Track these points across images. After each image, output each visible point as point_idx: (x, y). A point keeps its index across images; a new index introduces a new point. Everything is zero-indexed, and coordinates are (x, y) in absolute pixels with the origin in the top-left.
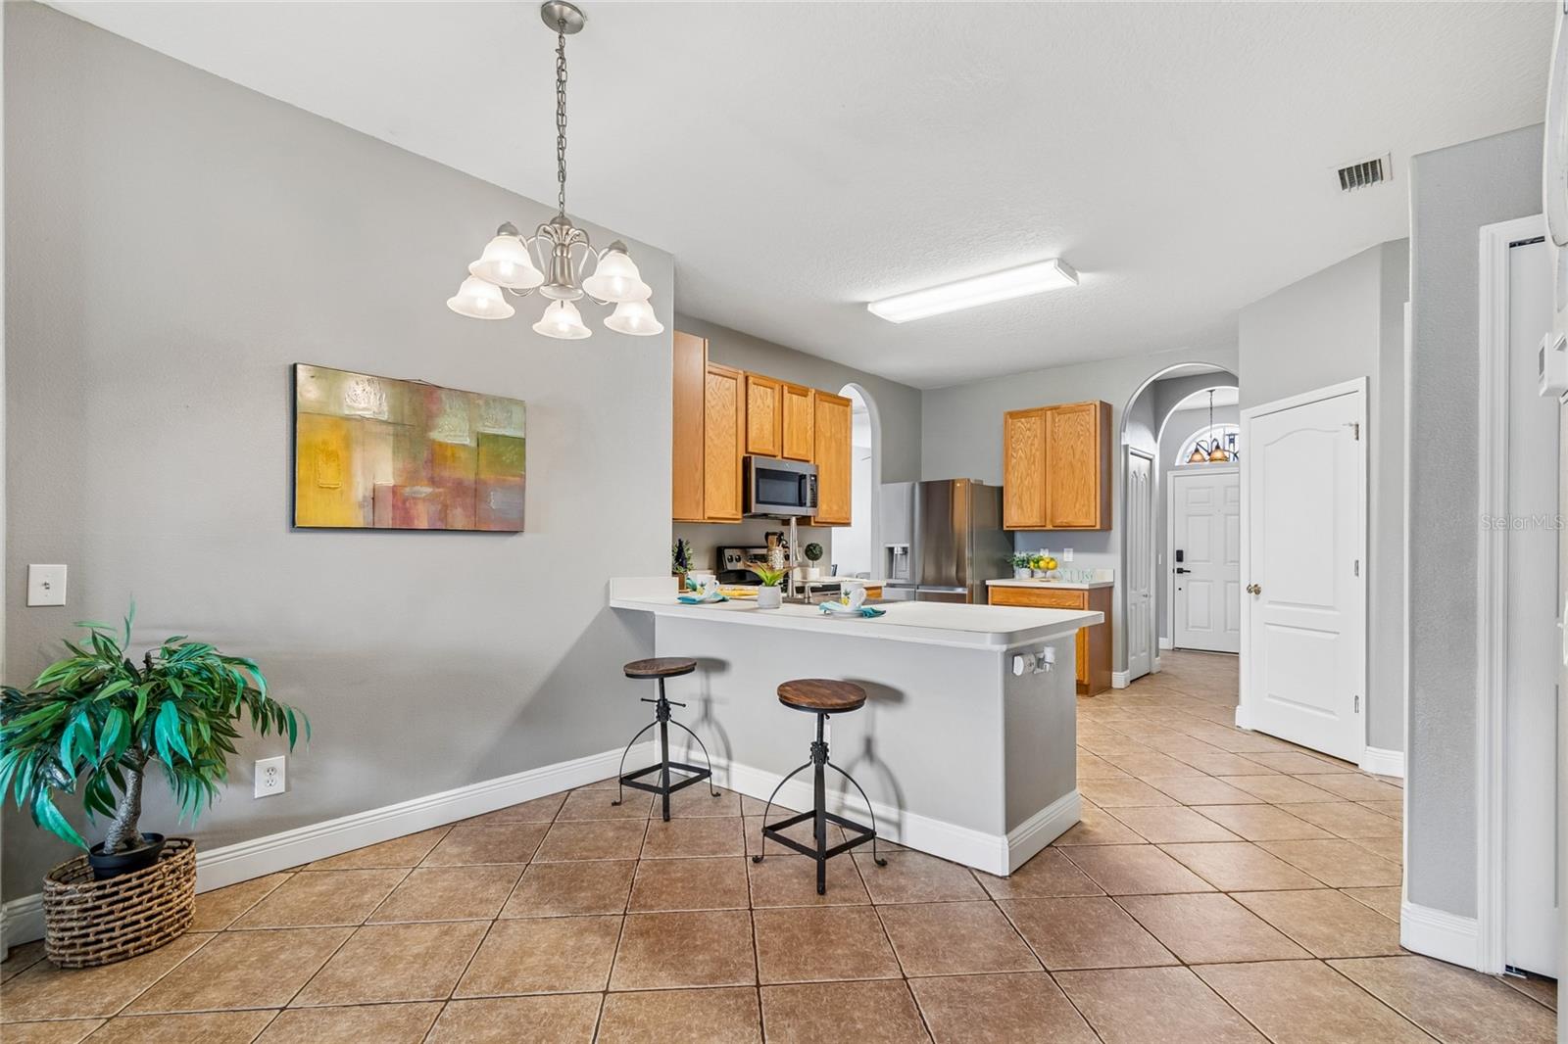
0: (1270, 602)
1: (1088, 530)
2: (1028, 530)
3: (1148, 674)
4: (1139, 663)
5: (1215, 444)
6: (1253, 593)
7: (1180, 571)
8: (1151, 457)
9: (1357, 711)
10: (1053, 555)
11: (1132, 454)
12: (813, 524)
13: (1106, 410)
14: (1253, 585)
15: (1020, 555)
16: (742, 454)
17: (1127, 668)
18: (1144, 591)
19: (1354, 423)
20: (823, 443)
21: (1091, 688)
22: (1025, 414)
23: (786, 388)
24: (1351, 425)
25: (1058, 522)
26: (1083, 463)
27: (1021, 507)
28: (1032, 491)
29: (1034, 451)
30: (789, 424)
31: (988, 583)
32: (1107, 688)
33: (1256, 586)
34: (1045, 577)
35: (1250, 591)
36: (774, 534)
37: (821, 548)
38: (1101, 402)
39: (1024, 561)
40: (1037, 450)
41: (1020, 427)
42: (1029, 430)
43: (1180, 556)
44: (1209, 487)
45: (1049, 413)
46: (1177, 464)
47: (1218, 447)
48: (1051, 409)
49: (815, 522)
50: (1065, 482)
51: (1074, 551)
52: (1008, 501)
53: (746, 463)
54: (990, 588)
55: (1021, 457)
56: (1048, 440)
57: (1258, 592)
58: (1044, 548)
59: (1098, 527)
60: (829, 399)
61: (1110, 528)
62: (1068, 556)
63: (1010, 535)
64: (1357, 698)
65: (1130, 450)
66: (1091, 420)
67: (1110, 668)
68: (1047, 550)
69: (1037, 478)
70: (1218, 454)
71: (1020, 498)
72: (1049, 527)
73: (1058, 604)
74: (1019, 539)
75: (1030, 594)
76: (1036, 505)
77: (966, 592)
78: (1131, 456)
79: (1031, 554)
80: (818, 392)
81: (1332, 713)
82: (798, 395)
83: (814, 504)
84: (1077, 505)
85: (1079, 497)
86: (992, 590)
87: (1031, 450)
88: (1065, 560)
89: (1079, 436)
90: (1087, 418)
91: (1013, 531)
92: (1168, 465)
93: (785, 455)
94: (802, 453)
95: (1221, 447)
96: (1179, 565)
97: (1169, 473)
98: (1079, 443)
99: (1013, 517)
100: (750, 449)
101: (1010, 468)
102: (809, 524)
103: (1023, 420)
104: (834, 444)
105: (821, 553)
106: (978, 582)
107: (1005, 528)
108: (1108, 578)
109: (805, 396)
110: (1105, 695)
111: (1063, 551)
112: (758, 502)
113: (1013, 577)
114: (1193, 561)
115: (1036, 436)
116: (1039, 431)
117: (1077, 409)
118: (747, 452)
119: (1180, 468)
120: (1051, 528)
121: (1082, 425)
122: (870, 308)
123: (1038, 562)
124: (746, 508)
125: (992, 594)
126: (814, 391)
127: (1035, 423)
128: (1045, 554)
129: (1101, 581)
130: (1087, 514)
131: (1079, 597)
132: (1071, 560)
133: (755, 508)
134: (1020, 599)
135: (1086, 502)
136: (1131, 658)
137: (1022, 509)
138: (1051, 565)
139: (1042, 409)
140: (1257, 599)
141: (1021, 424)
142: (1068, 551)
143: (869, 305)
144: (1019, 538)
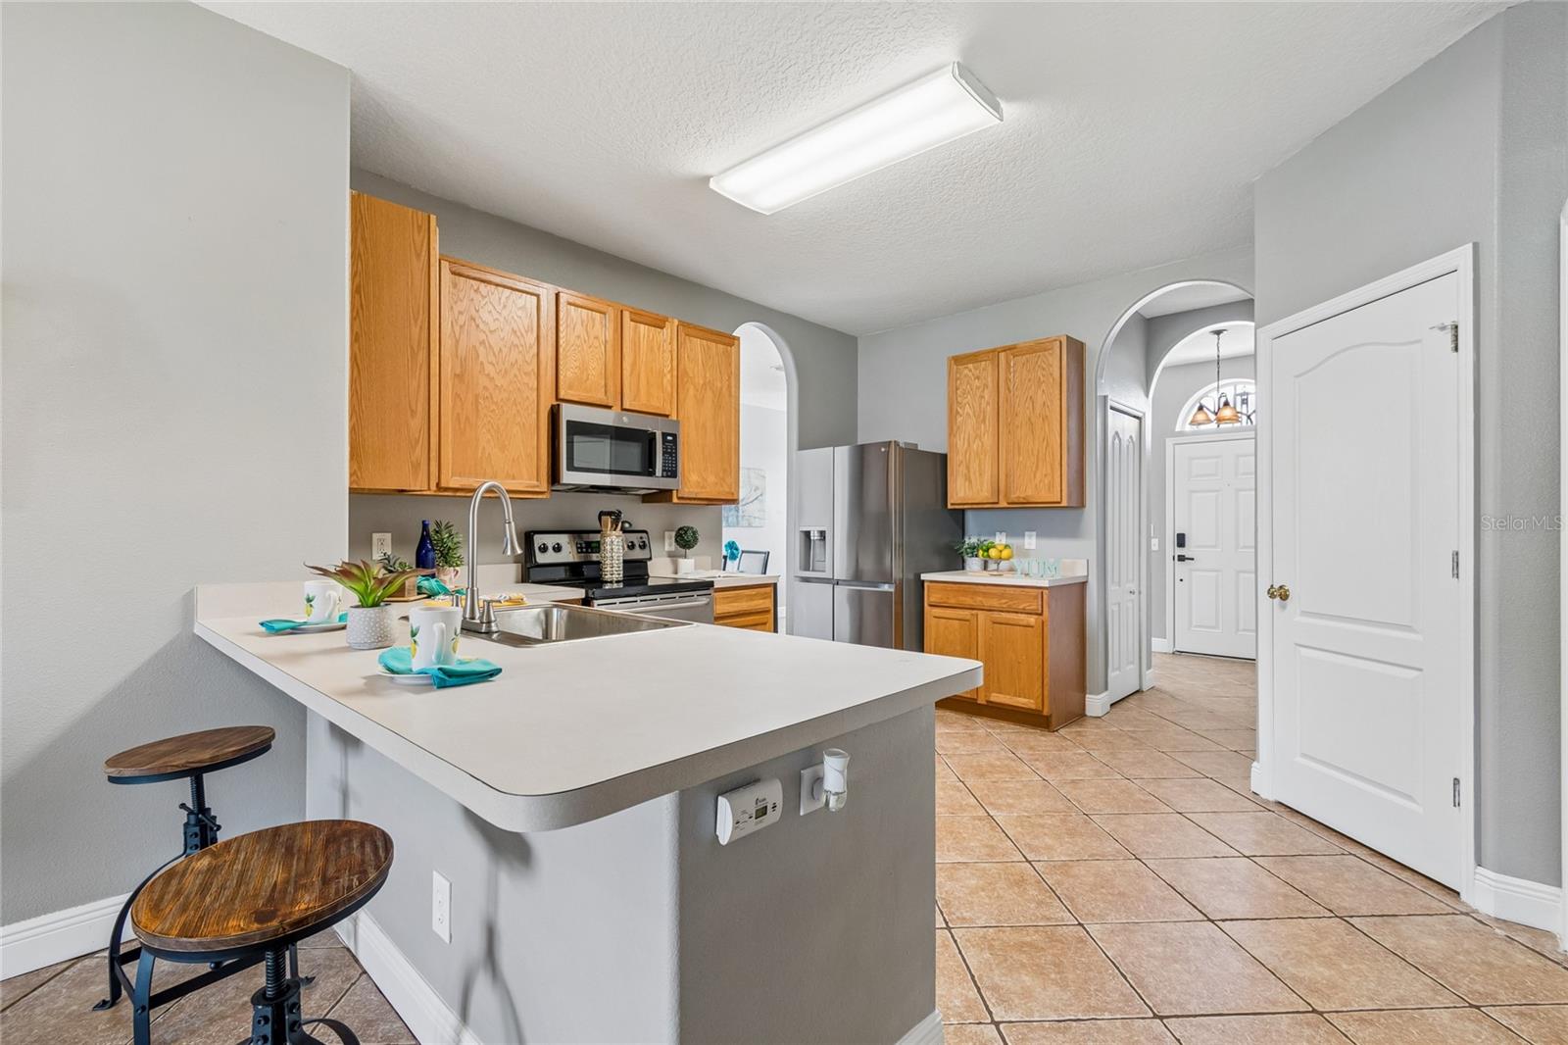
0: (1304, 613)
1: (1053, 507)
2: (979, 508)
3: (1137, 692)
4: (1122, 680)
5: (1223, 400)
6: (1278, 598)
7: (1182, 558)
8: (1140, 415)
9: (1456, 804)
10: (1014, 542)
11: (1112, 408)
12: (675, 500)
13: (1077, 350)
14: (1276, 586)
15: (971, 540)
16: (548, 401)
17: (1106, 689)
18: (1133, 586)
19: (1448, 323)
20: (691, 392)
21: (1054, 720)
22: (974, 358)
23: (626, 315)
24: (1443, 328)
25: (1013, 497)
26: (1045, 418)
27: (968, 479)
28: (982, 457)
29: (983, 405)
30: (634, 364)
31: (924, 577)
32: (1078, 716)
33: (1281, 587)
34: (997, 570)
35: (1272, 596)
36: (610, 514)
37: (694, 533)
38: (1068, 337)
39: (974, 548)
40: (988, 403)
41: (966, 376)
42: (978, 378)
43: (1181, 541)
44: (1217, 457)
45: (1002, 355)
46: (1178, 429)
47: (1226, 404)
48: (1005, 349)
49: (679, 498)
50: (1022, 445)
51: (1037, 536)
52: (952, 474)
53: (554, 414)
54: (926, 584)
55: (968, 414)
56: (1002, 390)
57: (1284, 597)
58: (1001, 532)
59: (1064, 503)
60: (701, 334)
61: (1082, 505)
62: (1030, 541)
63: (959, 516)
64: (1456, 781)
65: (1110, 403)
66: (1055, 363)
67: (1082, 689)
68: (1004, 534)
69: (988, 440)
70: (1227, 413)
71: (968, 468)
72: (1004, 504)
73: (1009, 607)
74: (971, 519)
75: (976, 593)
76: (987, 477)
77: (892, 590)
78: (1110, 412)
79: (982, 539)
80: (682, 323)
81: (1409, 798)
82: (646, 324)
83: (671, 472)
84: (1038, 475)
85: (1040, 464)
86: (928, 586)
87: (980, 404)
88: (1027, 547)
89: (1040, 383)
90: (1050, 359)
91: (963, 510)
92: (1165, 428)
93: (626, 406)
94: (656, 405)
95: (1232, 404)
96: (1180, 551)
97: (1167, 440)
98: (1040, 392)
99: (961, 491)
100: (562, 395)
101: (955, 428)
102: (670, 500)
103: (971, 366)
104: (709, 394)
105: (696, 540)
106: (911, 576)
107: (949, 507)
108: (1080, 572)
109: (662, 328)
110: (1075, 729)
111: (1023, 536)
112: (571, 467)
113: (963, 568)
114: (1199, 547)
115: (986, 386)
116: (989, 379)
117: (1039, 348)
118: (557, 399)
119: (1182, 434)
120: (1006, 505)
121: (1044, 369)
122: (712, 185)
123: (987, 550)
124: (554, 477)
125: (928, 591)
126: (676, 322)
127: (986, 368)
128: (1000, 540)
129: (1070, 575)
130: (1051, 486)
131: (1036, 597)
132: (1033, 547)
133: (568, 477)
134: (964, 599)
135: (1049, 471)
136: (1112, 675)
137: (970, 482)
138: (1005, 553)
139: (993, 351)
140: (1284, 607)
141: (968, 370)
142: (1030, 536)
143: (711, 179)
144: (970, 517)
